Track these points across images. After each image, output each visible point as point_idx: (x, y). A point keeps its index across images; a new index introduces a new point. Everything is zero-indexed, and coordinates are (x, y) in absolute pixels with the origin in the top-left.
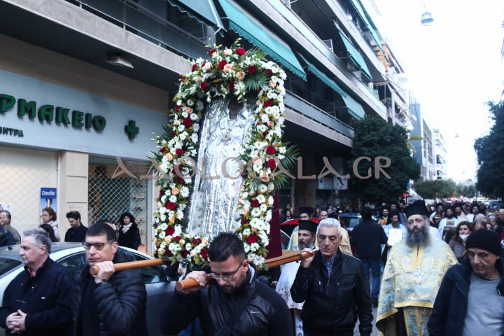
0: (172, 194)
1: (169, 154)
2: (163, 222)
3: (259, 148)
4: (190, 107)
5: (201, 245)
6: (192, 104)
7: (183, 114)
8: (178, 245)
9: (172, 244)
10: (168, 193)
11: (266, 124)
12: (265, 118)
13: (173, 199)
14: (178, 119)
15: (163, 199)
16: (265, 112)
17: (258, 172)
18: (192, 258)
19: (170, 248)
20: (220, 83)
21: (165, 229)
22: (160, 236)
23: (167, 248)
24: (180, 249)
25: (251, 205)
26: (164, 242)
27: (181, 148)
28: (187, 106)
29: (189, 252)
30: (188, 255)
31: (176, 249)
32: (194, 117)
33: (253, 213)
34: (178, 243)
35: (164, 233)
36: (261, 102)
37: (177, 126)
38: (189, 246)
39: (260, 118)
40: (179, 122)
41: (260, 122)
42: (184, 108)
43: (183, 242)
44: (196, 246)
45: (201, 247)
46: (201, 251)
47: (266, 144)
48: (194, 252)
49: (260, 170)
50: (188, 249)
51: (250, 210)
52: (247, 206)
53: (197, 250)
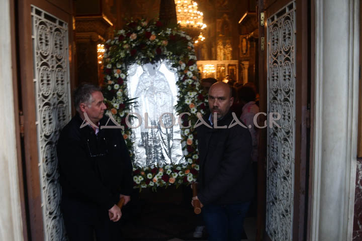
1: (113, 109)
3: (192, 96)
4: (119, 69)
5: (160, 173)
7: (115, 75)
8: (140, 177)
9: (135, 177)
11: (191, 78)
12: (190, 74)
14: (111, 80)
16: (189, 70)
17: (195, 114)
18: (155, 183)
19: (135, 180)
24: (142, 179)
25: (194, 137)
27: (122, 103)
28: (117, 68)
29: (151, 180)
30: (151, 182)
31: (140, 180)
32: (123, 76)
34: (140, 175)
36: (184, 62)
37: (112, 86)
38: (149, 176)
39: (186, 75)
40: (112, 82)
41: (186, 77)
42: (115, 71)
43: (143, 173)
44: (156, 174)
45: (161, 174)
46: (162, 177)
47: (195, 93)
48: (156, 178)
49: (196, 112)
50: (150, 178)
51: (194, 141)
52: (191, 139)
53: (158, 177)
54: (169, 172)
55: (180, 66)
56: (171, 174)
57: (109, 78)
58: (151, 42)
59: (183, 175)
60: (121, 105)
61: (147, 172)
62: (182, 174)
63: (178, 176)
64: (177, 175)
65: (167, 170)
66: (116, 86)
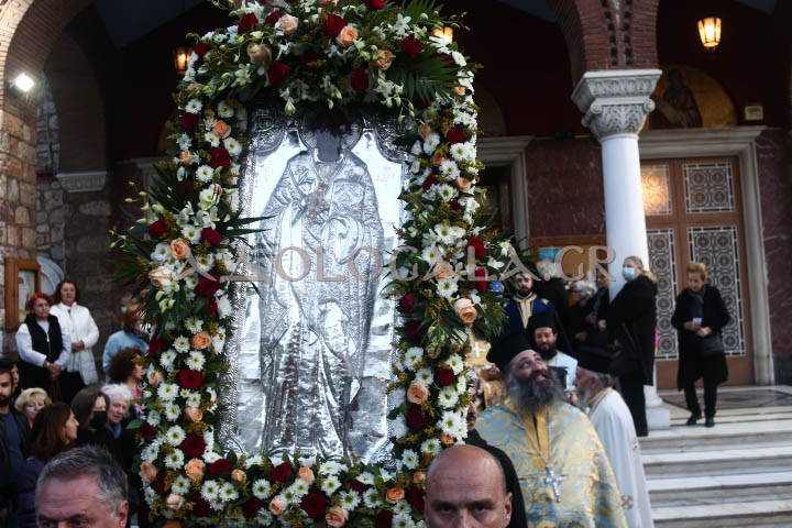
0: (192, 349)
1: (178, 242)
2: (172, 424)
3: (448, 239)
4: (225, 120)
5: (299, 482)
6: (229, 114)
7: (208, 137)
8: (227, 486)
9: (210, 484)
10: (181, 344)
11: (453, 183)
12: (449, 169)
13: (197, 362)
14: (193, 149)
15: (167, 360)
16: (449, 157)
17: (450, 299)
18: (275, 517)
19: (206, 495)
21: (178, 441)
22: (169, 462)
23: (194, 494)
24: (234, 496)
25: (435, 380)
26: (181, 479)
27: (214, 226)
28: (217, 117)
29: (265, 504)
30: (262, 511)
31: (225, 497)
32: (234, 148)
33: (443, 401)
34: (229, 479)
35: (179, 454)
36: (436, 129)
37: (193, 168)
38: (262, 488)
39: (436, 170)
40: (196, 158)
41: (435, 177)
42: (210, 122)
43: (239, 475)
44: (286, 486)
45: (301, 488)
46: (304, 498)
47: (461, 232)
48: (281, 501)
49: (454, 295)
50: (261, 495)
51: (434, 393)
52: (423, 383)
53: (289, 496)
54: (331, 485)
55: (422, 142)
56: (337, 492)
57: (185, 142)
58: (341, 49)
59: (378, 503)
60: (206, 233)
61: (255, 473)
62: (374, 498)
63: (362, 504)
64: (356, 502)
65: (326, 477)
66: (205, 173)
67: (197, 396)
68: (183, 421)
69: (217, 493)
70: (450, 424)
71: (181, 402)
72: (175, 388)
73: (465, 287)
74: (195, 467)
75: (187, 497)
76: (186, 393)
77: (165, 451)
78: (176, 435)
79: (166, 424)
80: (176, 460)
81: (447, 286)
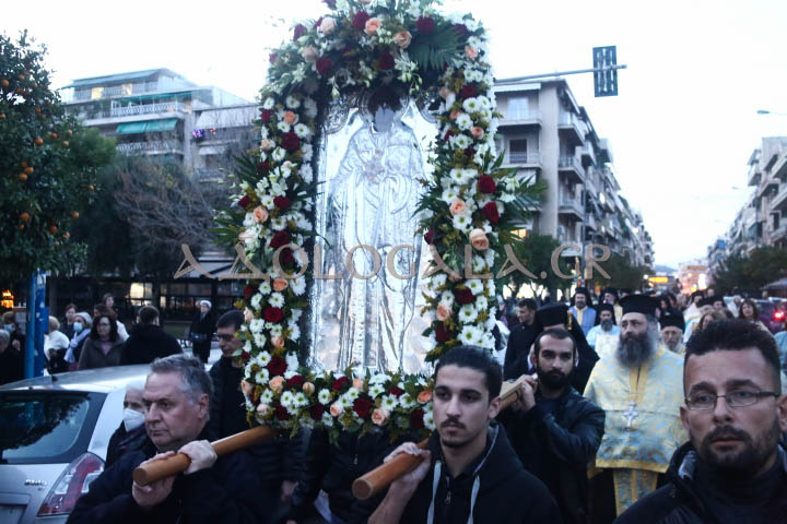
0: (273, 291)
1: (259, 209)
2: (262, 350)
3: (462, 181)
4: (293, 110)
5: (352, 390)
6: (296, 104)
7: (280, 126)
8: (300, 395)
9: (287, 394)
10: (265, 288)
11: (467, 133)
12: (463, 120)
13: (278, 301)
14: (269, 137)
15: (256, 301)
16: (463, 110)
17: (465, 231)
18: (335, 419)
19: (284, 403)
20: (356, 59)
21: (265, 363)
22: (258, 379)
23: (276, 402)
24: (305, 402)
25: (456, 300)
26: (267, 391)
27: (284, 194)
28: (286, 109)
29: (327, 408)
30: (326, 414)
31: (297, 403)
32: (303, 131)
33: (462, 315)
34: (300, 389)
35: (265, 372)
36: (452, 89)
37: (269, 152)
38: (324, 395)
39: (453, 123)
40: (272, 144)
41: (454, 131)
42: (281, 114)
43: (311, 386)
44: (343, 393)
45: (353, 394)
46: (356, 401)
47: (473, 173)
48: (339, 406)
49: (468, 226)
50: (324, 401)
51: (456, 310)
52: (447, 303)
53: (344, 401)
54: (377, 391)
55: (445, 102)
56: (380, 396)
57: (264, 132)
58: (369, 38)
59: (412, 404)
60: (278, 200)
61: (320, 384)
62: (409, 401)
63: (398, 406)
64: (395, 404)
65: (373, 385)
66: (279, 154)
67: (279, 327)
68: (268, 347)
69: (291, 400)
70: (469, 336)
71: (266, 332)
72: (261, 322)
73: (478, 218)
74: (277, 382)
75: (271, 404)
76: (269, 325)
77: (256, 369)
78: (264, 359)
79: (256, 350)
80: (263, 377)
81: (462, 220)
